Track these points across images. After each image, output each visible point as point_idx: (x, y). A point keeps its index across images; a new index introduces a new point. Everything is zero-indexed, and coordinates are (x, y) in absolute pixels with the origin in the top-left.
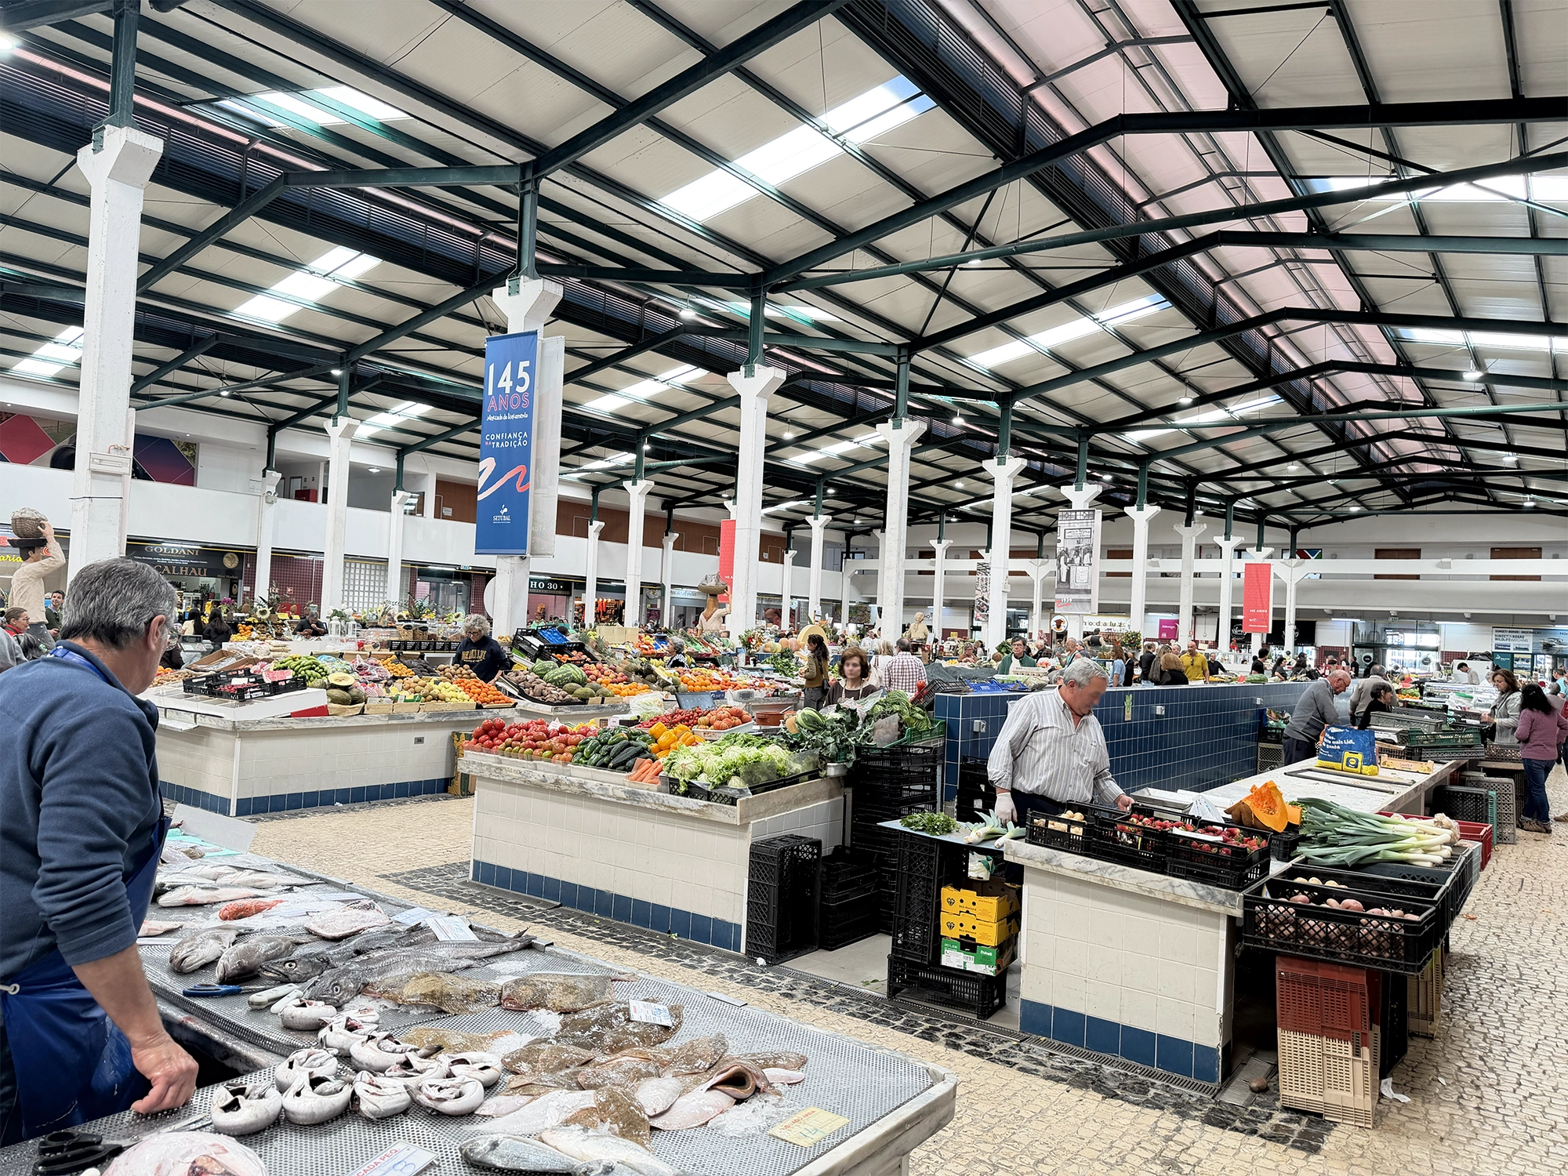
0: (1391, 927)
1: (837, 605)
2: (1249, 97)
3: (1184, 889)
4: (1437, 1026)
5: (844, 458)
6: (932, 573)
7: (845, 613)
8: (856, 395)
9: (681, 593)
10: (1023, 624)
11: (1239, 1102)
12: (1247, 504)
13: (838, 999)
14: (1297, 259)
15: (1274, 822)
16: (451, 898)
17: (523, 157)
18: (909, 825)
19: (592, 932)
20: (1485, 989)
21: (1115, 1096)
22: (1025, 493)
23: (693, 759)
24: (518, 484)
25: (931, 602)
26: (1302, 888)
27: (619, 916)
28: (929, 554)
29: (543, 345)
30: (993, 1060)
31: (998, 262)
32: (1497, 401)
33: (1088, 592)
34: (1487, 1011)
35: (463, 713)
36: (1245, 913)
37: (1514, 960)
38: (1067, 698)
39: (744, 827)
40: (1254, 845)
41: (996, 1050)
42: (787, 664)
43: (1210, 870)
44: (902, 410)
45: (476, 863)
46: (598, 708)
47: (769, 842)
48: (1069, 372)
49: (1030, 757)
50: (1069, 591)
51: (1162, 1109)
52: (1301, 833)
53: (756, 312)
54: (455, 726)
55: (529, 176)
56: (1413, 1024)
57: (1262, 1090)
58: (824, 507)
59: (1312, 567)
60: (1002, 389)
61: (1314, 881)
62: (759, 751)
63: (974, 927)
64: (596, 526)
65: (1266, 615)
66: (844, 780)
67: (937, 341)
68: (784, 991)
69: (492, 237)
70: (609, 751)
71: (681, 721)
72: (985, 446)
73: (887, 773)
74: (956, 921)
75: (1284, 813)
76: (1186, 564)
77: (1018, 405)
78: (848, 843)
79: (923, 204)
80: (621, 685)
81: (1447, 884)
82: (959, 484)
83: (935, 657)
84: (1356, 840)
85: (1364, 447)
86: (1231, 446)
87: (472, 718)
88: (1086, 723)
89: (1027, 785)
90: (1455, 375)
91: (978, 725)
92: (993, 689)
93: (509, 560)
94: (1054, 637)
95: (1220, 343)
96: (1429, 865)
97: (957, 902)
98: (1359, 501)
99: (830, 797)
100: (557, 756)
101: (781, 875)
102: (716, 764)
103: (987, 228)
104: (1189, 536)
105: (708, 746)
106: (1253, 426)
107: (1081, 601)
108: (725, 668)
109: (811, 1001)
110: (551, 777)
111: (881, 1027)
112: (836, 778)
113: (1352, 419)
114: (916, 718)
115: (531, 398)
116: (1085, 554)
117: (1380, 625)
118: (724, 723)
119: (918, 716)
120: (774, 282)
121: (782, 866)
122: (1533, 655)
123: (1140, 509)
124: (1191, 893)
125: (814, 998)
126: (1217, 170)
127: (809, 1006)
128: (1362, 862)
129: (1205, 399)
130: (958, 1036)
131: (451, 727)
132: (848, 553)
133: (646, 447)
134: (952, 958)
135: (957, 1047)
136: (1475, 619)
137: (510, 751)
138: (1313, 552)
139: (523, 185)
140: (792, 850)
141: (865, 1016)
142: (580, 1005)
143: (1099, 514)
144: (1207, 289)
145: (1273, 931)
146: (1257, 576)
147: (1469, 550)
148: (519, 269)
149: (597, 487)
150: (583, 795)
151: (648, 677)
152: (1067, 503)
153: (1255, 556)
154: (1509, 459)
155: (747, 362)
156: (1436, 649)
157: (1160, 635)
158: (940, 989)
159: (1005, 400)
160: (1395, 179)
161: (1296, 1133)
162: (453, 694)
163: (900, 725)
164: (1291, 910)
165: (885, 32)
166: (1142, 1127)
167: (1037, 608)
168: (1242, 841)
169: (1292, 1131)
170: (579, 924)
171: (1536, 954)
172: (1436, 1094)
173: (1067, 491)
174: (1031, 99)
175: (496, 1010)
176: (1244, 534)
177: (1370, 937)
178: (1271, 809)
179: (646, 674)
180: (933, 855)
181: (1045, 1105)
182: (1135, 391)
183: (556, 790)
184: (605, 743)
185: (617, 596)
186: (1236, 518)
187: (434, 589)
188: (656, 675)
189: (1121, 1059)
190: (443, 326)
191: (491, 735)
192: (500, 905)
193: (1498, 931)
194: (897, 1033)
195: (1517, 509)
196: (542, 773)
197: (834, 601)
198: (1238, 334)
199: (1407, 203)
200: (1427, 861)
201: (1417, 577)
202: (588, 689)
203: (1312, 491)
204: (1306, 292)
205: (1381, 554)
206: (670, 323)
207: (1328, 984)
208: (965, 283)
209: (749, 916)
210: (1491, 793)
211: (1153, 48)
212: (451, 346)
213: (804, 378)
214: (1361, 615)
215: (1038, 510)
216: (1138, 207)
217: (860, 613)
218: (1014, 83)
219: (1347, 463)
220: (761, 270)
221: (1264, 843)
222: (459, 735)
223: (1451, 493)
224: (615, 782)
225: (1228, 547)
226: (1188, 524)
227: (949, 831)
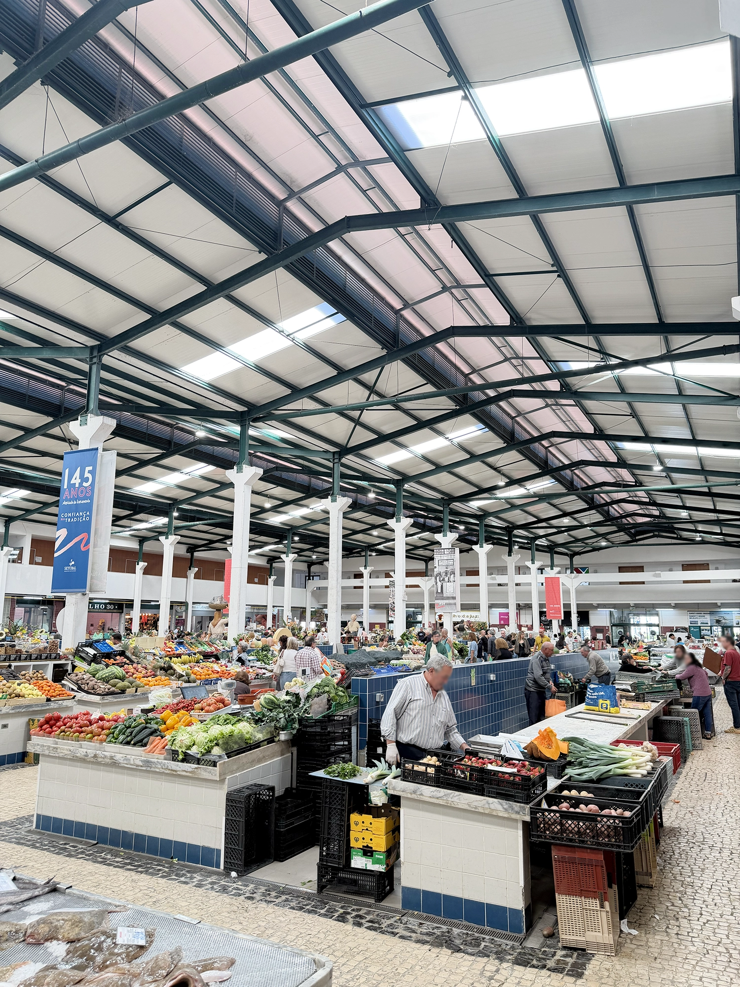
0: (614, 822)
1: (303, 611)
2: (521, 318)
3: (495, 804)
4: (653, 880)
5: (304, 518)
6: (362, 587)
7: (308, 615)
8: (310, 480)
9: (199, 607)
10: (419, 618)
11: (536, 946)
12: (542, 542)
13: (284, 897)
14: (557, 404)
15: (552, 754)
16: (18, 843)
17: (91, 342)
18: (329, 773)
19: (117, 862)
20: (683, 850)
21: (459, 950)
22: (415, 537)
23: (188, 736)
24: (82, 546)
25: (361, 606)
26: (566, 798)
27: (137, 849)
28: (359, 576)
29: (102, 456)
30: (383, 932)
31: (389, 407)
32: (674, 482)
33: (454, 598)
34: (685, 865)
35: (37, 705)
36: (531, 818)
37: (701, 828)
38: (429, 679)
39: (222, 781)
40: (536, 772)
41: (386, 924)
42: (266, 656)
43: (509, 791)
44: (336, 489)
45: (38, 816)
46: (133, 696)
47: (239, 791)
48: (434, 467)
49: (406, 720)
50: (443, 598)
51: (488, 956)
52: (568, 759)
53: (243, 432)
54: (31, 715)
55: (95, 354)
56: (639, 879)
57: (551, 936)
58: (292, 548)
59: (584, 579)
60: (397, 477)
61: (574, 793)
62: (233, 728)
63: (371, 840)
64: (141, 565)
65: (559, 608)
66: (293, 742)
67: (356, 450)
68: (247, 895)
69: (72, 387)
70: (131, 733)
71: (183, 708)
72: (390, 510)
73: (318, 735)
74: (360, 837)
75: (558, 747)
76: (511, 578)
77: (406, 486)
78: (294, 786)
79: (342, 374)
80: (150, 678)
81: (649, 789)
82: (375, 533)
83: (363, 645)
84: (599, 762)
85: (606, 508)
86: (530, 509)
87: (43, 708)
88: (440, 696)
89: (405, 738)
90: (648, 468)
91: (379, 697)
92: (389, 671)
93: (74, 596)
94: (438, 625)
95: (518, 451)
96: (639, 776)
97: (361, 823)
98: (606, 539)
99: (282, 755)
100: (96, 738)
101: (247, 812)
102: (203, 739)
103: (381, 387)
104: (511, 562)
105: (199, 725)
106: (542, 497)
107: (450, 604)
108: (223, 662)
109: (266, 901)
110: (91, 753)
111: (311, 915)
112: (286, 741)
113: (598, 493)
114: (339, 695)
115: (93, 490)
116: (451, 575)
117: (626, 612)
118: (211, 708)
119: (341, 693)
120: (255, 416)
121: (249, 806)
122: (711, 627)
123: (481, 546)
124: (500, 807)
125: (268, 898)
126: (509, 356)
127: (264, 905)
128: (603, 777)
129: (512, 482)
130: (361, 917)
131: (28, 715)
132: (309, 576)
133: (176, 514)
134: (358, 862)
135: (360, 925)
136: (677, 606)
137: (64, 735)
138: (584, 569)
139: (91, 359)
140: (256, 794)
141: (301, 909)
142: (83, 935)
143: (457, 550)
144: (509, 421)
145: (548, 830)
146: (552, 585)
147: (670, 566)
148: (88, 410)
149: (142, 540)
150: (114, 764)
151: (169, 672)
152: (438, 543)
153: (550, 573)
154: (684, 514)
155: (239, 464)
156: (658, 626)
157: (500, 622)
158: (351, 884)
159: (398, 483)
160: (603, 364)
161: (570, 964)
162: (30, 692)
163: (329, 701)
164: (558, 815)
165: (314, 278)
166: (475, 971)
167: (427, 607)
168: (529, 770)
169: (567, 963)
170: (109, 857)
171: (713, 823)
172: (654, 927)
173: (438, 537)
174: (402, 316)
175: (21, 945)
176: (543, 559)
177: (603, 829)
178: (549, 746)
179: (168, 670)
180: (344, 793)
181: (414, 963)
182: (472, 478)
183: (94, 762)
184: (129, 727)
185: (155, 611)
186: (537, 550)
187: (28, 612)
188: (175, 670)
189: (465, 923)
190: (37, 442)
191: (51, 724)
192: (53, 847)
193: (692, 810)
194: (322, 919)
195: (692, 542)
196: (85, 750)
197: (301, 608)
198: (528, 446)
199: (612, 376)
200: (638, 773)
201: (643, 583)
202: (126, 683)
203: (580, 533)
204: (564, 422)
205: (622, 569)
206: (191, 438)
207: (582, 862)
208: (370, 417)
209: (226, 843)
210: (685, 719)
211: (469, 290)
212: (44, 454)
213: (277, 470)
214: (615, 606)
215: (424, 547)
216: (466, 376)
217: (318, 615)
218: (391, 307)
219: (597, 517)
220: (246, 409)
221: (543, 770)
222: (33, 720)
223: (657, 533)
224: (134, 754)
225: (534, 567)
226: (510, 555)
227: (355, 776)
